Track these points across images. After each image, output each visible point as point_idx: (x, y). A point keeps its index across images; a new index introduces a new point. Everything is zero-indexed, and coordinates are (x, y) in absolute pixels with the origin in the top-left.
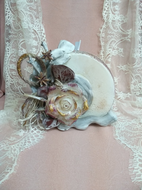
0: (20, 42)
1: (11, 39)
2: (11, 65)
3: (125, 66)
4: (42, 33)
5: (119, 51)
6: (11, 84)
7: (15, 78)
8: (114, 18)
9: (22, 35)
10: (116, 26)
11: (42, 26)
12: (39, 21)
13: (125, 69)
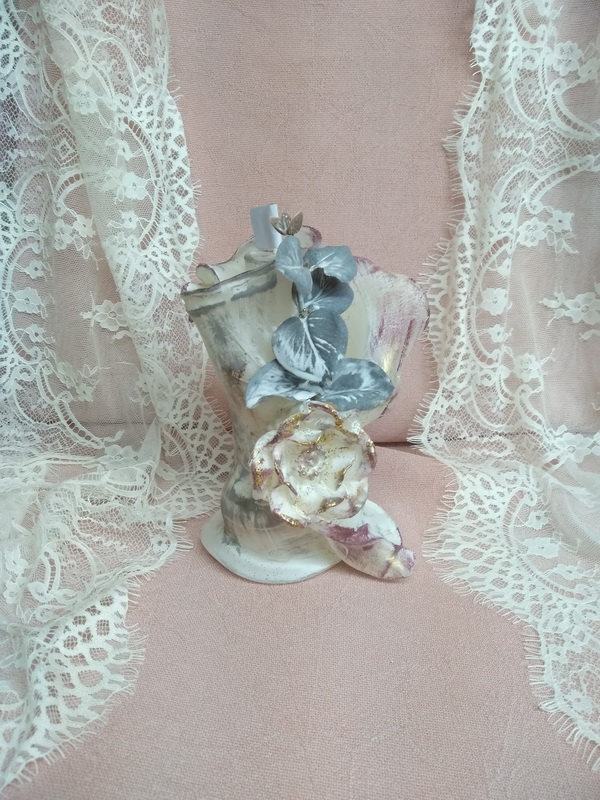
0: (61, 182)
1: (18, 169)
2: (19, 295)
3: (580, 298)
4: (167, 136)
5: (550, 227)
6: (21, 382)
7: (39, 358)
8: (532, 60)
9: (70, 148)
10: (540, 100)
11: (170, 103)
12: (156, 79)
13: (582, 317)
